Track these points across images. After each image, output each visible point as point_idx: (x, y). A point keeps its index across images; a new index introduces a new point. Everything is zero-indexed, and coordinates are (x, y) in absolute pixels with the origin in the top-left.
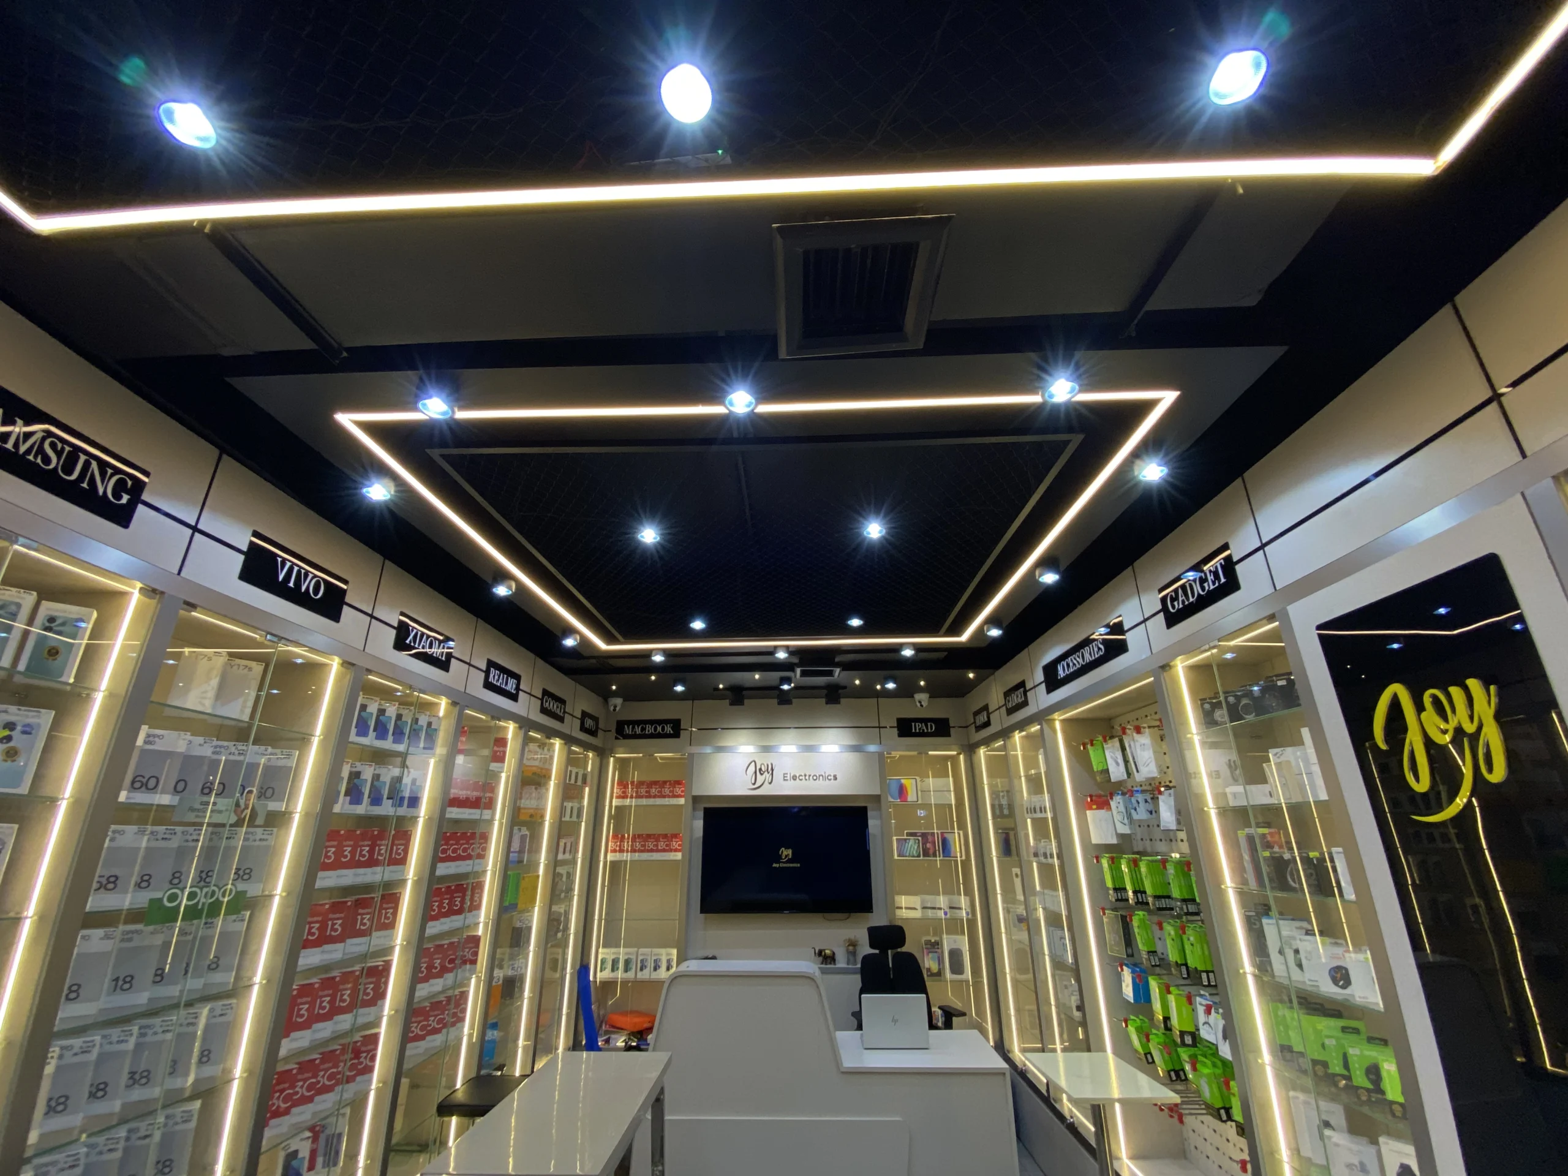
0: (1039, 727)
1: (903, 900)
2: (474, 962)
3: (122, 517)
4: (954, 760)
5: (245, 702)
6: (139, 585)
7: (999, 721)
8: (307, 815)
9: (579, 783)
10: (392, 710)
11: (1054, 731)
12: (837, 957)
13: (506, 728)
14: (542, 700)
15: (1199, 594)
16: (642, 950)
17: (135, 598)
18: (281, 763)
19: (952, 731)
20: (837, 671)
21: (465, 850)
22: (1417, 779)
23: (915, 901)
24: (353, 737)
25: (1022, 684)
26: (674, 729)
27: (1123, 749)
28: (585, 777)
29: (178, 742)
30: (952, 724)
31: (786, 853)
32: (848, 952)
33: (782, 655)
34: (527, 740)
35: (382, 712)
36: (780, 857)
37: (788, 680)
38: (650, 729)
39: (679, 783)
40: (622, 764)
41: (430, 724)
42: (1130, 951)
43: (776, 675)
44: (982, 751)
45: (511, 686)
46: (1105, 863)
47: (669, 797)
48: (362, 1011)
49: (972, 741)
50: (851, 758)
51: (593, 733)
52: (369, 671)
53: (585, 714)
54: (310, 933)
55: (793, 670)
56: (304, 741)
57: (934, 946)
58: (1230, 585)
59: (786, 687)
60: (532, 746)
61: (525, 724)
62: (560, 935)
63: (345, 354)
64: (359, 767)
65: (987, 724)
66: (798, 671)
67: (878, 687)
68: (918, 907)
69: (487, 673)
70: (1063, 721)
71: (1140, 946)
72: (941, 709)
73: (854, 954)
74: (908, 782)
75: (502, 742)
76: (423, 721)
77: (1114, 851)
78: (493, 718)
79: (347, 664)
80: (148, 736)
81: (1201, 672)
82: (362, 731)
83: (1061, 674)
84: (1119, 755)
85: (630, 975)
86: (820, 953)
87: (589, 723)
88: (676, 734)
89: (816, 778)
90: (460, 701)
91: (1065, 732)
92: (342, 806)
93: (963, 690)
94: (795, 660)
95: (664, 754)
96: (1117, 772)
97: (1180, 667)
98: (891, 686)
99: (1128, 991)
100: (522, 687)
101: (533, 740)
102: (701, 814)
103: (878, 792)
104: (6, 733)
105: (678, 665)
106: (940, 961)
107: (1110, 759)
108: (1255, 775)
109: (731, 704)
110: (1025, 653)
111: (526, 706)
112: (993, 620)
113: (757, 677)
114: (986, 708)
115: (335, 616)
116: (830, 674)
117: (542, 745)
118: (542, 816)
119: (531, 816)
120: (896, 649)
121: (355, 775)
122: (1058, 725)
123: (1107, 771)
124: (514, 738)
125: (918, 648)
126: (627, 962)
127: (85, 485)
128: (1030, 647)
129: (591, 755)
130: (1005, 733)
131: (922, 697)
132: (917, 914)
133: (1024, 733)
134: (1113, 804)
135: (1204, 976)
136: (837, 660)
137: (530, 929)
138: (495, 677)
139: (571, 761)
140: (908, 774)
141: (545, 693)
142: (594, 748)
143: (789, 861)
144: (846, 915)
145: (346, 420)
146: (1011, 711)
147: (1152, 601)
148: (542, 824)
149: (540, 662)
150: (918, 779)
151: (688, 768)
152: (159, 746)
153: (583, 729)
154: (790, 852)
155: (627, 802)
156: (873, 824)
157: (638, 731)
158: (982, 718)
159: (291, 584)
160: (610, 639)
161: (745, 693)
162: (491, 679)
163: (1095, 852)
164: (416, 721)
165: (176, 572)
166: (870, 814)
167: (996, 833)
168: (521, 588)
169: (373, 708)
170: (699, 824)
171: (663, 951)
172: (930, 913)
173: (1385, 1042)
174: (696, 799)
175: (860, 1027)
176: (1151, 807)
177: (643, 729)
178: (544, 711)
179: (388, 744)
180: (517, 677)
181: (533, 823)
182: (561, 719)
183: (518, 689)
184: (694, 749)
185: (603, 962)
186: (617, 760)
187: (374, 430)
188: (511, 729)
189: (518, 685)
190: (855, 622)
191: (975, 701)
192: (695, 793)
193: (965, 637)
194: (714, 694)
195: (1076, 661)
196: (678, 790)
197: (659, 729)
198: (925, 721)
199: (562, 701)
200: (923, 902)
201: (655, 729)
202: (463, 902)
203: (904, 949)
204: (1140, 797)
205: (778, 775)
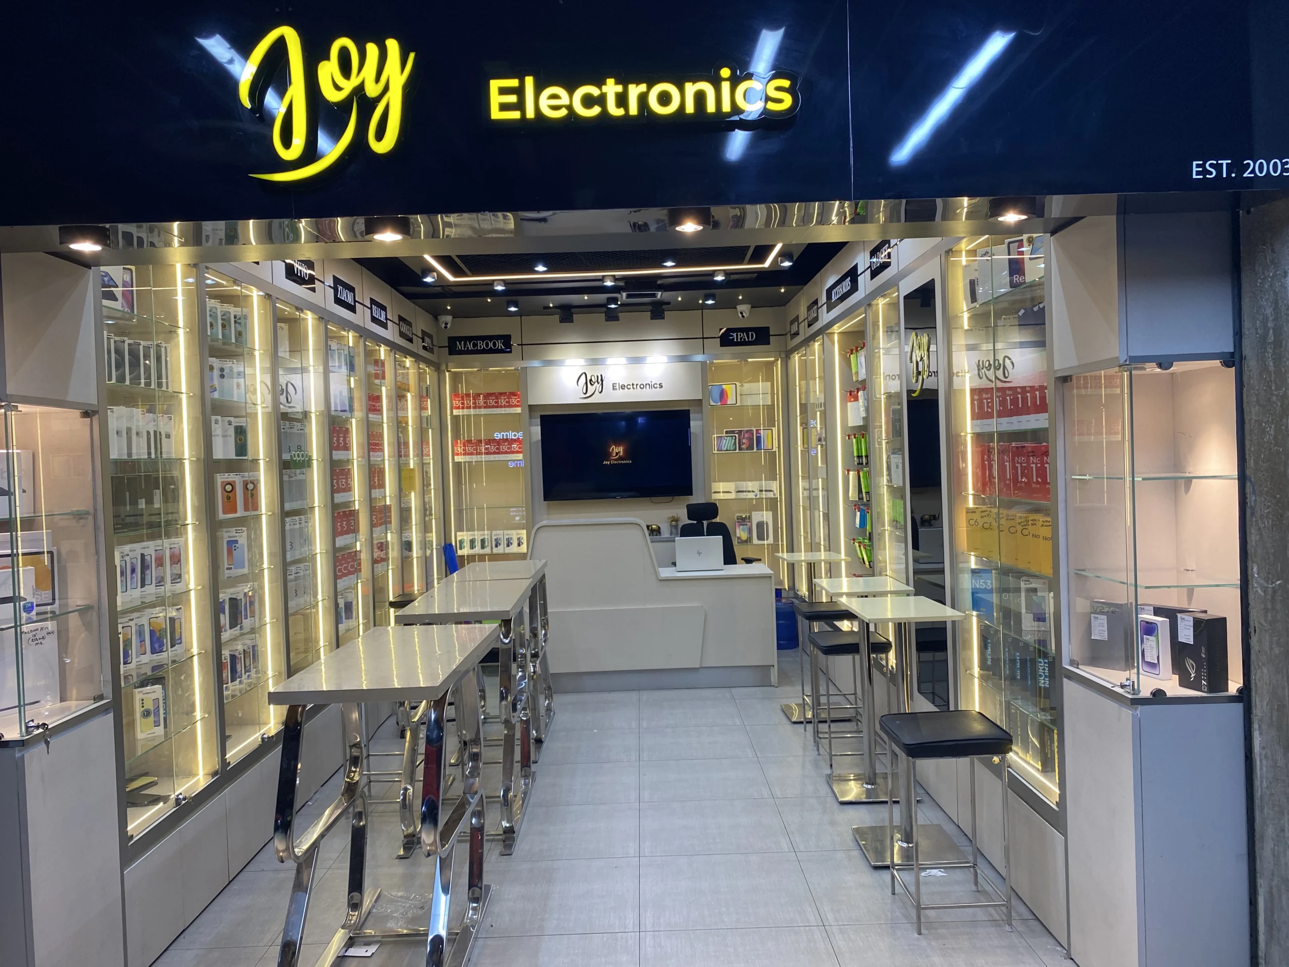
1: (721, 486)
2: (390, 523)
4: (772, 365)
7: (803, 333)
9: (425, 394)
11: (833, 341)
12: (662, 529)
13: (380, 351)
14: (399, 324)
16: (495, 532)
18: (304, 384)
19: (772, 339)
20: (660, 292)
23: (731, 486)
25: (816, 302)
26: (505, 345)
28: (428, 391)
30: (771, 333)
31: (617, 451)
32: (671, 526)
33: (609, 282)
34: (395, 361)
36: (610, 454)
37: (615, 301)
38: (481, 345)
39: (514, 394)
40: (456, 377)
41: (349, 354)
42: (860, 496)
43: (604, 297)
44: (796, 358)
45: (383, 317)
46: (853, 439)
47: (505, 406)
48: (353, 535)
49: (787, 348)
50: (678, 367)
51: (430, 350)
52: (328, 322)
53: (424, 334)
55: (619, 294)
57: (743, 521)
59: (613, 306)
61: (392, 347)
65: (797, 334)
67: (699, 303)
68: (733, 491)
69: (371, 309)
70: (840, 332)
72: (761, 319)
73: (676, 527)
74: (729, 388)
75: (379, 363)
77: (859, 431)
78: (375, 344)
79: (321, 318)
83: (834, 298)
84: (863, 361)
85: (487, 551)
86: (648, 528)
87: (427, 341)
88: (507, 349)
90: (362, 334)
91: (840, 340)
94: (621, 286)
95: (499, 368)
96: (862, 373)
97: (881, 302)
98: (710, 302)
99: (857, 521)
100: (388, 316)
101: (399, 362)
102: (538, 421)
103: (698, 396)
105: (515, 290)
106: (749, 531)
107: (859, 364)
109: (561, 320)
110: (818, 274)
111: (391, 332)
112: (784, 254)
113: (586, 297)
114: (797, 318)
116: (654, 295)
117: (403, 365)
118: (408, 424)
119: (402, 421)
120: (709, 274)
122: (836, 337)
124: (387, 359)
125: (728, 273)
126: (483, 541)
129: (429, 371)
130: (808, 342)
131: (744, 308)
132: (732, 496)
133: (819, 342)
134: (860, 397)
138: (375, 311)
139: (420, 376)
140: (729, 380)
141: (401, 318)
142: (434, 365)
143: (621, 458)
144: (670, 498)
146: (810, 324)
147: (867, 259)
148: (408, 429)
150: (738, 384)
151: (523, 379)
153: (424, 347)
154: (621, 449)
155: (465, 412)
156: (695, 425)
158: (795, 327)
159: (299, 275)
160: (460, 273)
161: (573, 310)
162: (374, 314)
163: (849, 433)
166: (691, 415)
170: (537, 431)
171: (514, 532)
172: (742, 495)
174: (532, 408)
177: (475, 345)
178: (401, 334)
180: (385, 309)
182: (411, 340)
183: (386, 318)
184: (526, 363)
185: (462, 541)
186: (452, 374)
188: (383, 351)
189: (386, 315)
191: (789, 313)
192: (530, 403)
193: (767, 264)
194: (545, 312)
195: (839, 291)
196: (514, 401)
197: (491, 345)
198: (746, 330)
199: (410, 324)
200: (736, 487)
201: (487, 345)
202: (379, 480)
203: (718, 520)
205: (607, 384)
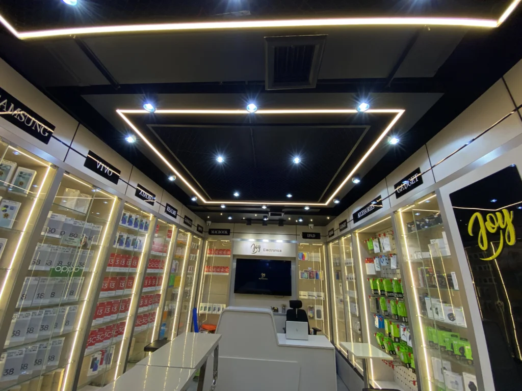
0: (350, 235)
1: (302, 293)
2: (159, 303)
3: (46, 140)
4: (321, 247)
5: (85, 208)
6: (50, 164)
7: (336, 234)
8: (104, 247)
9: (196, 248)
10: (134, 217)
11: (356, 236)
12: (279, 310)
13: (172, 227)
14: (184, 219)
15: (408, 186)
16: (214, 304)
17: (49, 169)
18: (96, 229)
19: (321, 237)
20: (283, 214)
21: (157, 265)
22: (483, 246)
23: (306, 293)
24: (120, 223)
25: (346, 221)
26: (228, 232)
27: (379, 243)
28: (198, 247)
29: (62, 218)
30: (321, 235)
31: (264, 275)
32: (283, 308)
33: (264, 207)
34: (179, 232)
35: (130, 217)
36: (261, 276)
37: (266, 217)
38: (220, 232)
39: (229, 250)
40: (211, 243)
41: (146, 222)
42: (378, 311)
43: (262, 215)
44: (331, 245)
45: (174, 213)
46: (371, 281)
47: (225, 255)
48: (120, 314)
49: (328, 241)
50: (287, 245)
51: (201, 232)
52: (127, 202)
53: (198, 226)
54: (104, 286)
55: (268, 213)
56: (104, 224)
57: (312, 309)
58: (420, 182)
59: (265, 219)
60: (181, 234)
61: (178, 226)
62: (187, 297)
63: (119, 87)
64: (122, 234)
65: (333, 235)
66: (270, 213)
67: (297, 221)
68: (307, 295)
69: (166, 208)
70: (359, 233)
71: (382, 309)
72: (318, 230)
73: (285, 309)
74: (305, 254)
75: (170, 231)
76: (144, 221)
77: (374, 277)
78: (168, 223)
79: (120, 199)
80: (52, 215)
81: (408, 214)
82: (124, 222)
83: (359, 216)
84: (378, 244)
85: (210, 312)
86: (273, 308)
87: (200, 228)
88: (228, 234)
89: (274, 251)
90: (157, 216)
91: (359, 237)
92: (116, 246)
93: (325, 223)
94: (269, 210)
95: (225, 241)
96: (377, 250)
97: (400, 211)
98: (301, 220)
99: (377, 324)
100: (178, 214)
101: (181, 232)
102: (235, 261)
103: (294, 256)
104: (5, 209)
105: (230, 210)
106: (314, 313)
107: (374, 246)
108: (425, 249)
109: (247, 225)
110: (347, 210)
111: (178, 220)
112: (336, 198)
113: (256, 215)
114: (333, 229)
115: (116, 182)
116: (280, 215)
117: (184, 234)
118: (183, 258)
119: (180, 257)
120: (303, 207)
121: (121, 236)
122: (357, 234)
123: (373, 250)
124: (175, 230)
125: (311, 207)
126: (209, 308)
127: (33, 128)
128: (349, 208)
129: (200, 239)
130: (339, 238)
131: (311, 225)
132: (306, 297)
133: (346, 238)
134: (375, 261)
135: (403, 318)
136: (283, 210)
137: (177, 294)
138: (168, 208)
139: (193, 240)
140: (306, 251)
141: (186, 217)
142: (201, 237)
143: (264, 278)
144: (282, 296)
145: (120, 112)
146: (341, 230)
147: (392, 190)
148: (183, 260)
149: (184, 206)
150: (309, 253)
151: (232, 245)
152: (56, 219)
153: (198, 230)
154: (264, 274)
155: (212, 255)
156: (293, 267)
157: (216, 232)
158: (332, 233)
159: (101, 170)
160: (208, 199)
161: (252, 221)
162: (167, 210)
163: (368, 277)
164: (142, 221)
165: (63, 160)
166: (292, 264)
167: (334, 272)
168: (178, 178)
169: (128, 214)
170: (235, 264)
171: (221, 305)
172: (311, 298)
173: (466, 340)
174: (234, 256)
175: (285, 333)
176: (387, 261)
177: (218, 232)
178: (185, 222)
179: (132, 227)
180: (176, 210)
181: (180, 259)
182: (190, 226)
183: (176, 214)
184: (234, 239)
185: (202, 307)
186: (209, 242)
187: (130, 116)
188: (174, 227)
189: (176, 213)
190: (289, 196)
191: (329, 227)
192: (234, 254)
193: (326, 204)
194: (242, 221)
195: (365, 212)
196: (228, 253)
197: (223, 232)
198: (312, 233)
199: (191, 221)
200: (308, 293)
202: (155, 282)
203: (301, 308)
204: (384, 258)
205: (262, 249)
